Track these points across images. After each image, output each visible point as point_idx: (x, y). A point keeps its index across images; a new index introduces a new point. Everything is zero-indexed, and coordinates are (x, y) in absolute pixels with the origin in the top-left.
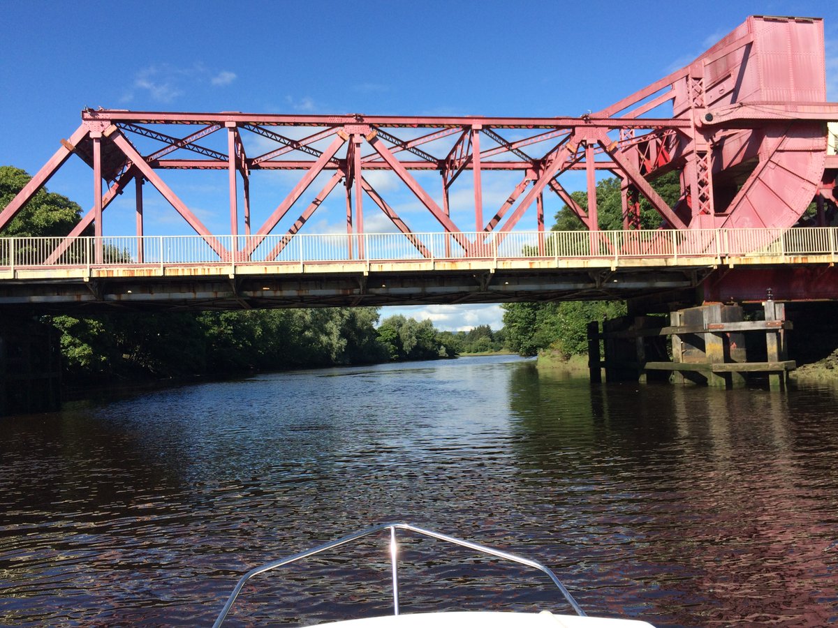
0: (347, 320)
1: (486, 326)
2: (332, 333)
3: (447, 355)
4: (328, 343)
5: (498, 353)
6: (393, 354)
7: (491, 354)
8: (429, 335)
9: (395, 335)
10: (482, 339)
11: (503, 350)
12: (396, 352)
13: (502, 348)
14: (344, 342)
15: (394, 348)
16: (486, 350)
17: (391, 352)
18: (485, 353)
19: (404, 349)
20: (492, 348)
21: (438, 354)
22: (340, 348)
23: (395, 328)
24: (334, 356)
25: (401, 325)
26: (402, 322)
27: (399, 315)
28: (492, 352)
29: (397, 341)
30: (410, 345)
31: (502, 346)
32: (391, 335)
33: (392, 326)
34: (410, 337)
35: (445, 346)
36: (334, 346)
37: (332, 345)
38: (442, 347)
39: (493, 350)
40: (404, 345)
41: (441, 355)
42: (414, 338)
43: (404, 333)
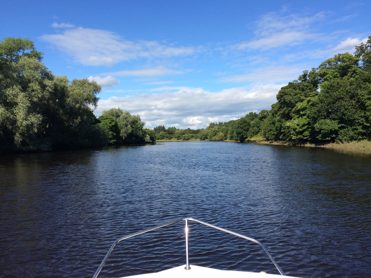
0: (50, 93)
1: (162, 126)
2: (16, 104)
3: (151, 141)
4: (8, 118)
5: (170, 140)
6: (111, 139)
7: (167, 141)
8: (139, 126)
9: (113, 123)
10: (162, 133)
11: (173, 139)
12: (114, 137)
13: (172, 138)
14: (35, 119)
15: (112, 134)
16: (164, 139)
17: (110, 137)
18: (163, 140)
19: (121, 135)
20: (167, 138)
21: (145, 140)
22: (30, 127)
23: (114, 118)
24: (18, 138)
25: (118, 116)
26: (120, 113)
27: (117, 108)
28: (167, 140)
29: (115, 128)
30: (126, 132)
31: (172, 136)
32: (110, 123)
33: (111, 117)
34: (126, 125)
35: (149, 135)
36: (19, 124)
37: (14, 122)
38: (147, 135)
39: (167, 139)
40: (121, 132)
41: (146, 141)
42: (129, 126)
43: (121, 122)
